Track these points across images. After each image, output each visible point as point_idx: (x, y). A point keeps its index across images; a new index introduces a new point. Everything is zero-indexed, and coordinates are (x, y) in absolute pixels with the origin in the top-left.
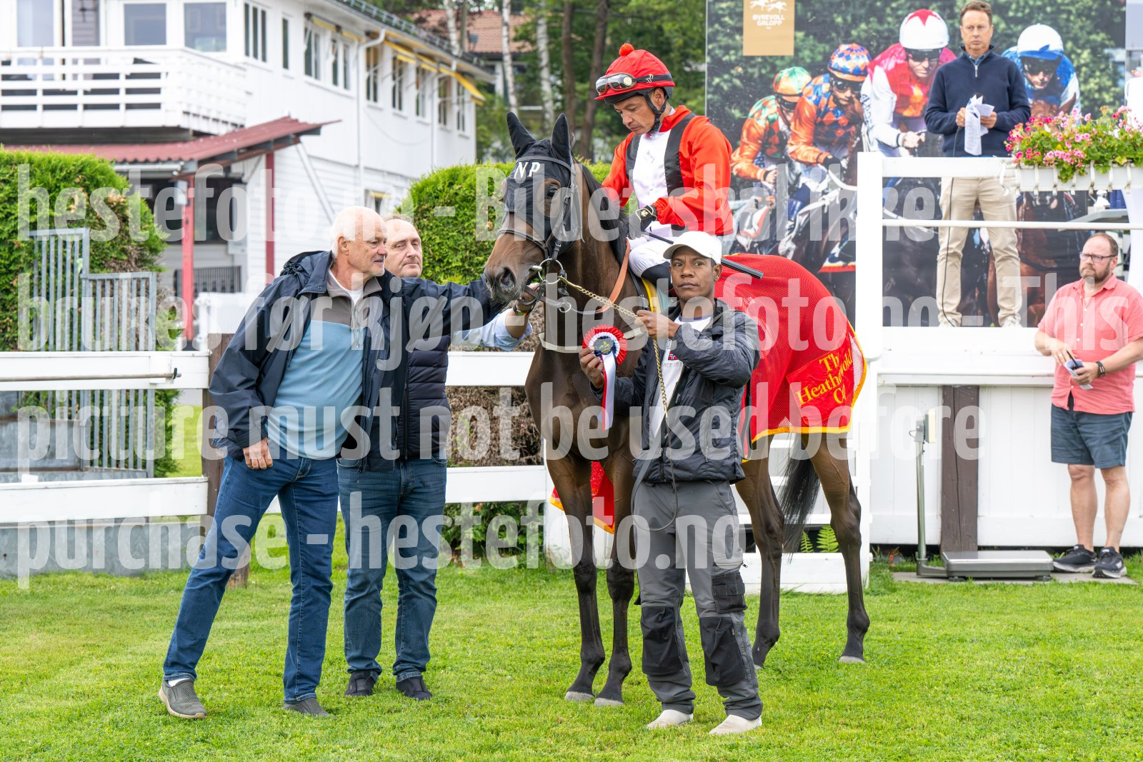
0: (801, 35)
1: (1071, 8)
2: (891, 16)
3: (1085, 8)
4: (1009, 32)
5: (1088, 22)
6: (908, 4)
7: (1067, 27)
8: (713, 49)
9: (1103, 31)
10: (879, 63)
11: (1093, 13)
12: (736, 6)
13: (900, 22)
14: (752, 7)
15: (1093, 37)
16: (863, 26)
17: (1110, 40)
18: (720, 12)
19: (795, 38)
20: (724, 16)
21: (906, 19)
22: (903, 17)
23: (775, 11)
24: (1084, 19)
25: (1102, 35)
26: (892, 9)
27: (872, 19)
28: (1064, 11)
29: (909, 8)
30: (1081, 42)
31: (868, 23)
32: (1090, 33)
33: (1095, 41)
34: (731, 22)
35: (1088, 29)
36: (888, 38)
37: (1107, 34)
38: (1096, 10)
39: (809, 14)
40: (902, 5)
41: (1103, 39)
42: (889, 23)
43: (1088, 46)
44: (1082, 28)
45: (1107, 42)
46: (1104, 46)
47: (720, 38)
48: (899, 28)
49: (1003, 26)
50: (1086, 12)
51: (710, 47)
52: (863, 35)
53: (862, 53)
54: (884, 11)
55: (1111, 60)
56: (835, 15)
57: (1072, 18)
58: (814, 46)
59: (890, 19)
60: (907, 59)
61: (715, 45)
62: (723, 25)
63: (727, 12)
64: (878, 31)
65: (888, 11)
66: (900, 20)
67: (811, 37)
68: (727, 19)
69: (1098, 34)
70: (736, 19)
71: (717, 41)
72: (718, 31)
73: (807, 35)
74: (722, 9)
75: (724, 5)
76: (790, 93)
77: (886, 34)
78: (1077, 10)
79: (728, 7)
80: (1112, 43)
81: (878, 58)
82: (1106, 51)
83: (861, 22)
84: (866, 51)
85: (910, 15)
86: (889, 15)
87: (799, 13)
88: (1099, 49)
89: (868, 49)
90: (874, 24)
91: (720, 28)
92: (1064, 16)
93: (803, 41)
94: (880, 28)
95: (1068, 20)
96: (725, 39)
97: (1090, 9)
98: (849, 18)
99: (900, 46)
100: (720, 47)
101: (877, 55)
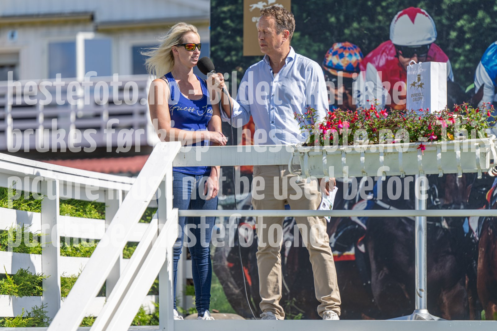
0: (296, 35)
2: (382, 15)
6: (398, 3)
8: (216, 51)
10: (371, 61)
12: (237, 9)
13: (391, 20)
14: (251, 10)
16: (355, 25)
18: (222, 15)
20: (225, 19)
21: (396, 16)
22: (393, 15)
34: (232, 25)
36: (379, 36)
39: (304, 15)
47: (222, 40)
48: (389, 26)
51: (213, 49)
52: (355, 33)
53: (355, 51)
54: (375, 10)
56: (329, 15)
58: (310, 45)
60: (397, 56)
61: (217, 47)
62: (225, 27)
63: (228, 15)
64: (368, 29)
65: (379, 9)
66: (390, 18)
67: (307, 37)
68: (228, 22)
70: (237, 21)
71: (219, 43)
72: (219, 34)
73: (302, 35)
74: (224, 12)
75: (225, 9)
77: (377, 32)
79: (229, 11)
81: (370, 55)
83: (353, 21)
84: (359, 49)
85: (399, 13)
89: (360, 47)
90: (367, 24)
91: (221, 31)
93: (299, 40)
94: (372, 26)
96: (227, 41)
98: (342, 18)
99: (391, 43)
100: (222, 49)
101: (369, 52)
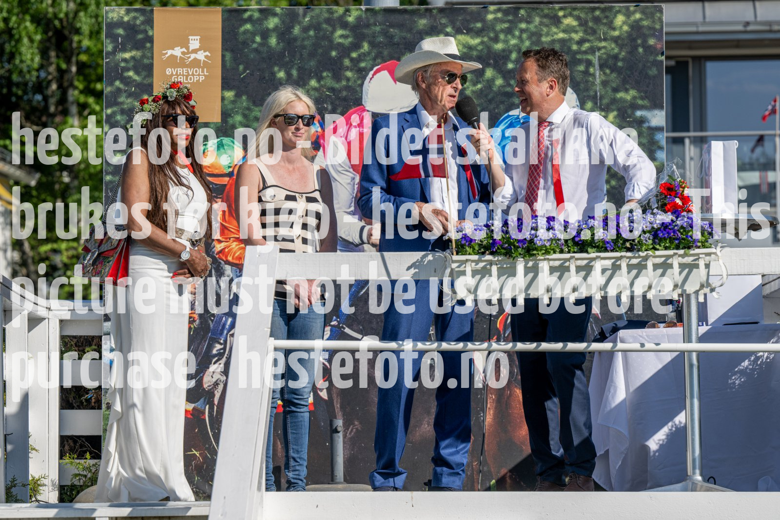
0: (230, 94)
1: (590, 57)
2: (351, 70)
3: (609, 56)
4: (509, 89)
5: (614, 75)
6: (373, 54)
7: (587, 81)
8: (114, 114)
9: (633, 88)
11: (620, 64)
12: (143, 56)
13: (364, 78)
14: (165, 58)
15: (620, 95)
16: (313, 83)
17: (642, 98)
18: (123, 64)
19: (223, 99)
20: (128, 70)
21: (372, 73)
23: (196, 63)
24: (608, 71)
25: (633, 93)
26: (352, 60)
27: (325, 74)
28: (580, 62)
29: (374, 59)
30: (605, 101)
31: (319, 79)
32: (616, 90)
33: (622, 100)
34: (136, 78)
35: (614, 85)
36: (345, 99)
37: (639, 91)
38: (623, 60)
39: (241, 67)
40: (364, 54)
41: (634, 98)
42: (348, 79)
43: (613, 107)
44: (604, 83)
45: (640, 102)
46: (634, 107)
47: (121, 100)
48: (362, 85)
49: (499, 82)
50: (611, 62)
51: (109, 111)
52: (314, 94)
54: (342, 63)
55: (646, 125)
56: (276, 69)
57: (591, 70)
58: (248, 109)
59: (349, 74)
61: (115, 109)
62: (127, 81)
63: (131, 64)
64: (332, 90)
65: (347, 62)
66: (362, 74)
67: (244, 98)
68: (131, 73)
69: (627, 91)
70: (144, 73)
71: (116, 104)
72: (119, 90)
73: (238, 95)
74: (125, 60)
75: (127, 55)
76: (216, 172)
77: (344, 93)
78: (600, 58)
79: (133, 58)
80: (646, 102)
82: (639, 113)
83: (310, 78)
85: (375, 69)
86: (347, 69)
87: (228, 64)
88: (629, 111)
90: (329, 82)
91: (122, 86)
92: (582, 68)
93: (234, 102)
94: (337, 86)
95: (586, 73)
96: (129, 100)
97: (616, 57)
98: (294, 73)
99: (364, 109)
100: (123, 112)
